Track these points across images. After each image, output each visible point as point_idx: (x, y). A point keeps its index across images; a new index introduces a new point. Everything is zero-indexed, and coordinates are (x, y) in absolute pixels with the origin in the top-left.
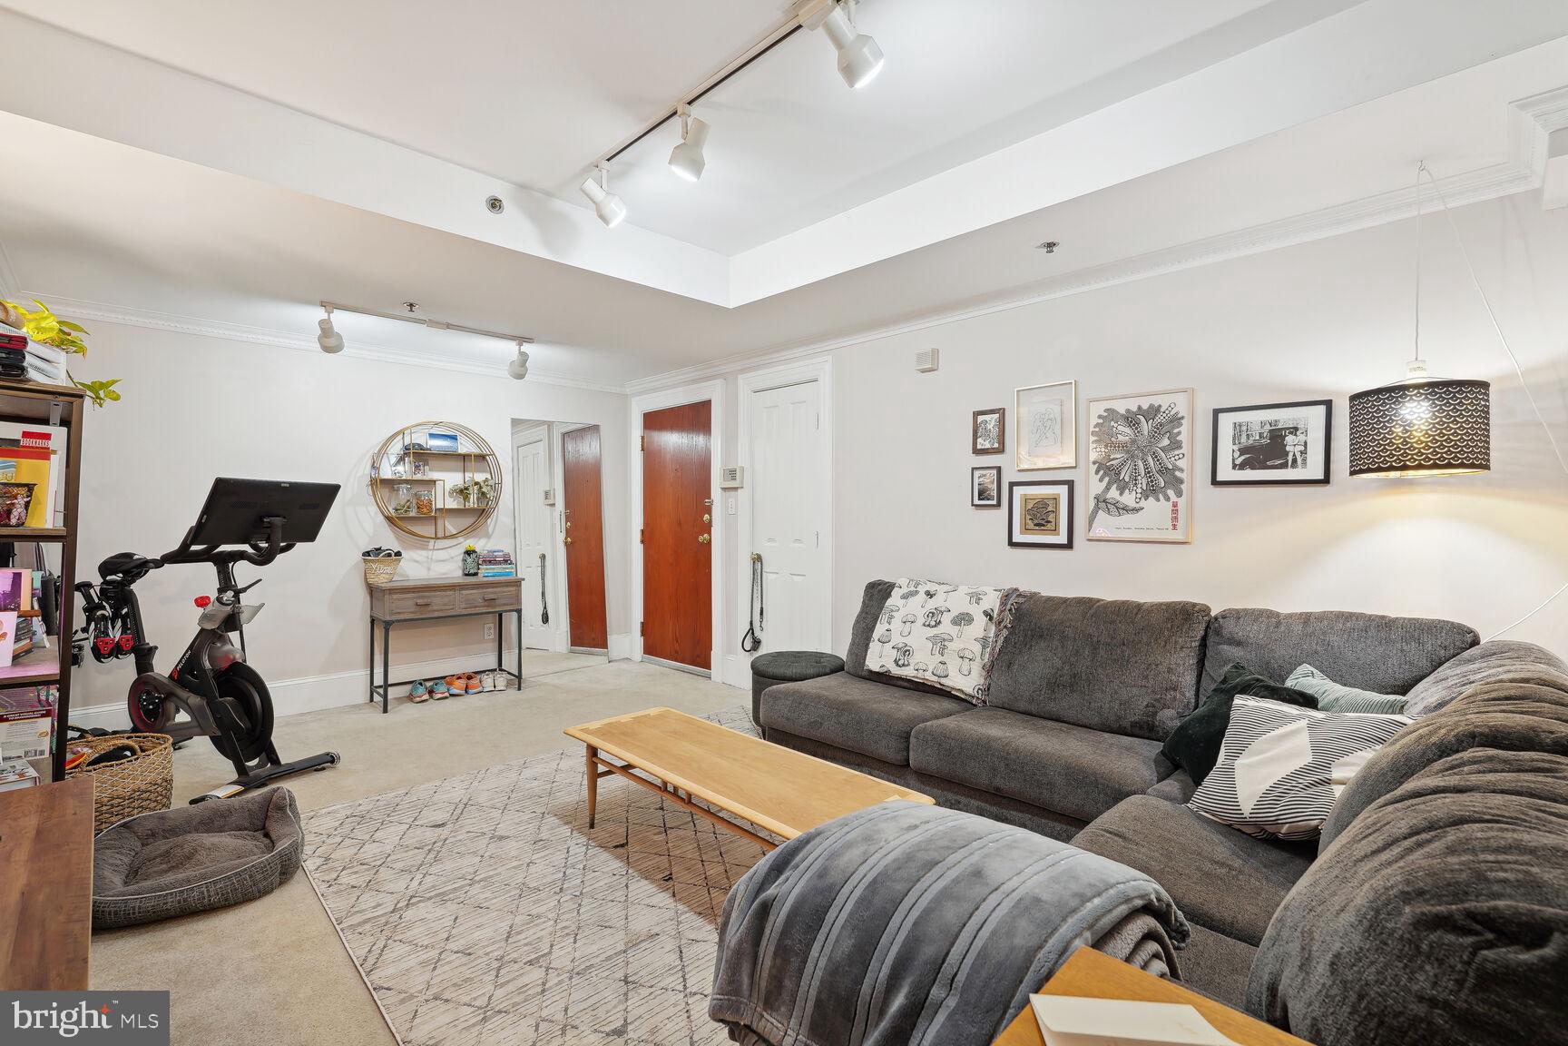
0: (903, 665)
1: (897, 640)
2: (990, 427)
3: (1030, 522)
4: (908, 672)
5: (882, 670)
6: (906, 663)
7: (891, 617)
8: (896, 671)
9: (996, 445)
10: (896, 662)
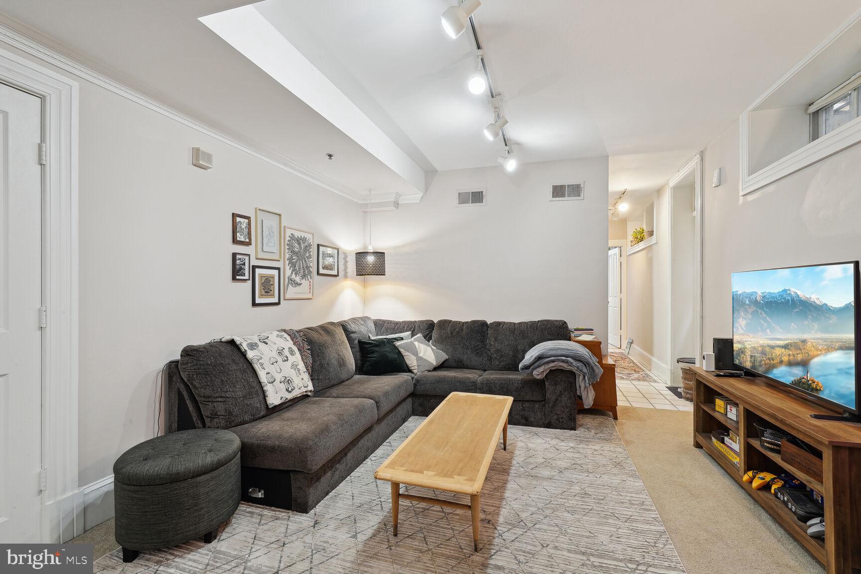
0: (292, 390)
1: (279, 377)
2: (243, 227)
3: (263, 291)
4: (296, 393)
5: (283, 401)
6: (293, 388)
7: (262, 365)
8: (290, 396)
9: (247, 240)
10: (287, 390)
